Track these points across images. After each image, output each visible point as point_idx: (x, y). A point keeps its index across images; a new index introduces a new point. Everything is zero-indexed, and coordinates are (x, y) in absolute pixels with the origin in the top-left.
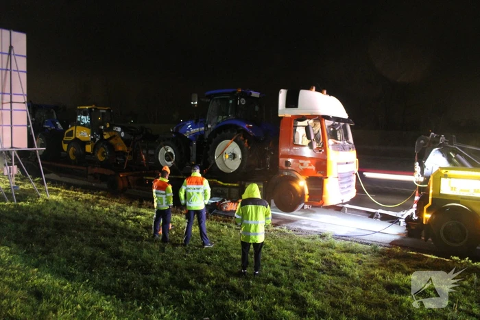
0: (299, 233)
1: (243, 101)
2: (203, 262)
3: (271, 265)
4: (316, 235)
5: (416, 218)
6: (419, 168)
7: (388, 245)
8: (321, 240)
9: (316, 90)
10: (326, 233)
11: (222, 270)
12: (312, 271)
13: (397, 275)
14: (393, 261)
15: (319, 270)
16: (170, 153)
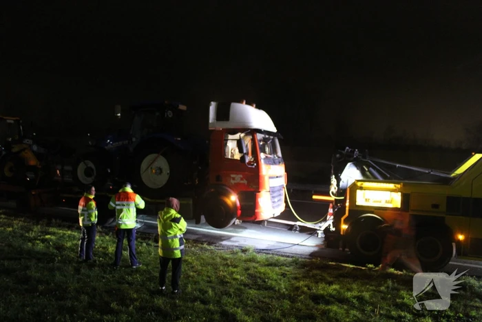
0: (220, 248)
1: (170, 114)
2: (123, 283)
3: (196, 283)
4: (237, 249)
5: (334, 229)
6: (335, 180)
7: (307, 257)
8: (243, 255)
9: (246, 103)
10: (247, 247)
11: (144, 290)
12: (238, 286)
13: (321, 286)
14: (315, 272)
15: (245, 285)
16: (91, 168)
